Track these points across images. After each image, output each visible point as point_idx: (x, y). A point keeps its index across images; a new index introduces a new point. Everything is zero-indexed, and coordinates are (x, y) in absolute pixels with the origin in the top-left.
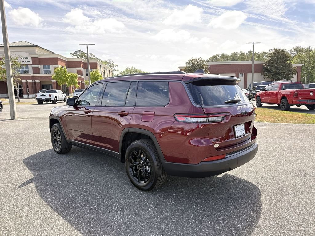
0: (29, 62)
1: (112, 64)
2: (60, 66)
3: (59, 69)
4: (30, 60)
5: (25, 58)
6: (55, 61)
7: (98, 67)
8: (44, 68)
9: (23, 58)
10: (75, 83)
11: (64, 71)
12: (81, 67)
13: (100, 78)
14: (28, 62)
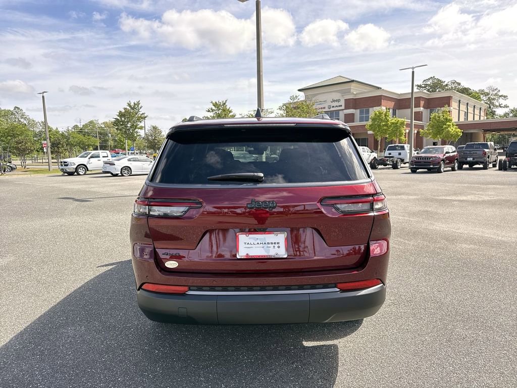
0: (341, 106)
1: (496, 95)
2: (384, 108)
3: (377, 113)
4: (342, 103)
5: (336, 101)
6: (376, 101)
7: (454, 104)
8: (361, 113)
9: (334, 101)
10: (401, 134)
11: (385, 115)
12: (420, 107)
13: (448, 123)
14: (339, 106)
